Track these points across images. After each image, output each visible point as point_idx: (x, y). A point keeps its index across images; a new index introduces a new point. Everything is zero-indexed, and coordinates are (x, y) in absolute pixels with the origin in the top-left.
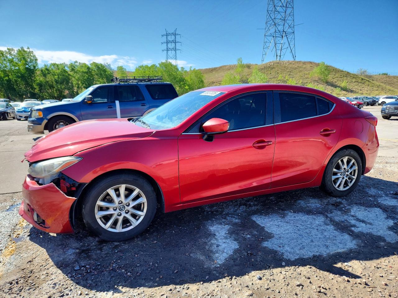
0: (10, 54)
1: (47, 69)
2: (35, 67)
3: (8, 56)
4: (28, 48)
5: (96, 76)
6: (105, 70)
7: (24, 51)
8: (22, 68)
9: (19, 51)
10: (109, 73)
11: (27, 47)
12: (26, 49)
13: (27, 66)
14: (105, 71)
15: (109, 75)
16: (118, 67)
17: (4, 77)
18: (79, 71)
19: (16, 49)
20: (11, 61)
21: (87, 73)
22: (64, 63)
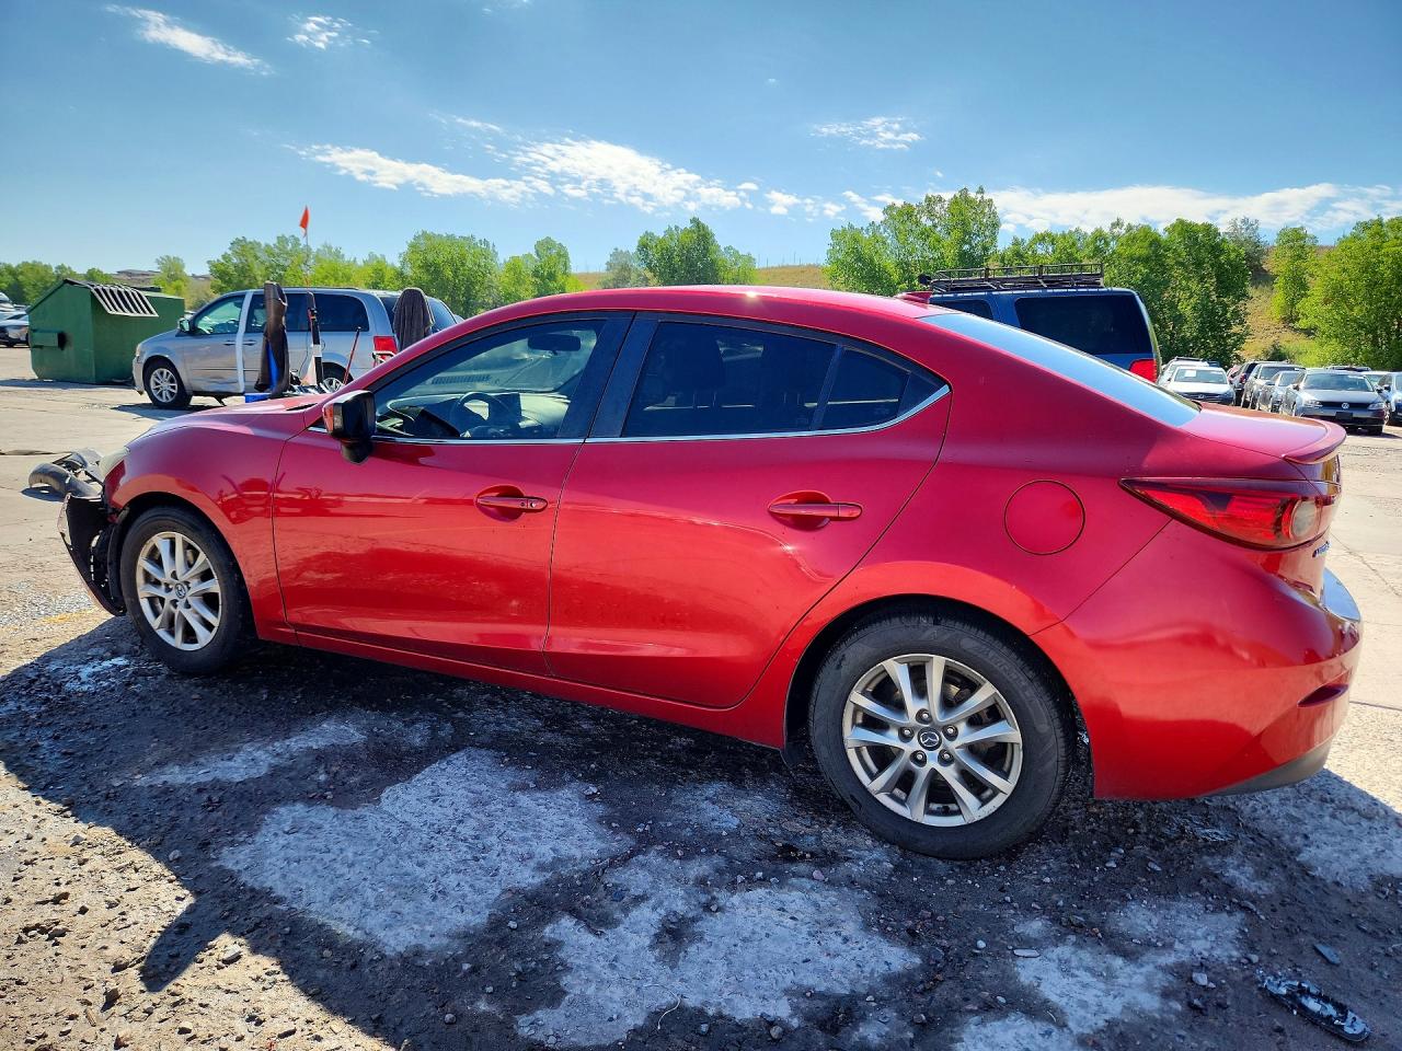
0: (931, 214)
1: (1018, 255)
2: (985, 249)
3: (924, 219)
4: (981, 191)
5: (1177, 272)
6: (1218, 245)
7: (968, 201)
8: (950, 254)
9: (955, 201)
10: (1233, 256)
11: (977, 189)
12: (972, 195)
13: (966, 247)
14: (1216, 249)
15: (1229, 262)
16: (1283, 233)
17: (899, 283)
18: (1120, 255)
19: (948, 196)
20: (925, 235)
21: (1145, 260)
22: (1077, 230)
